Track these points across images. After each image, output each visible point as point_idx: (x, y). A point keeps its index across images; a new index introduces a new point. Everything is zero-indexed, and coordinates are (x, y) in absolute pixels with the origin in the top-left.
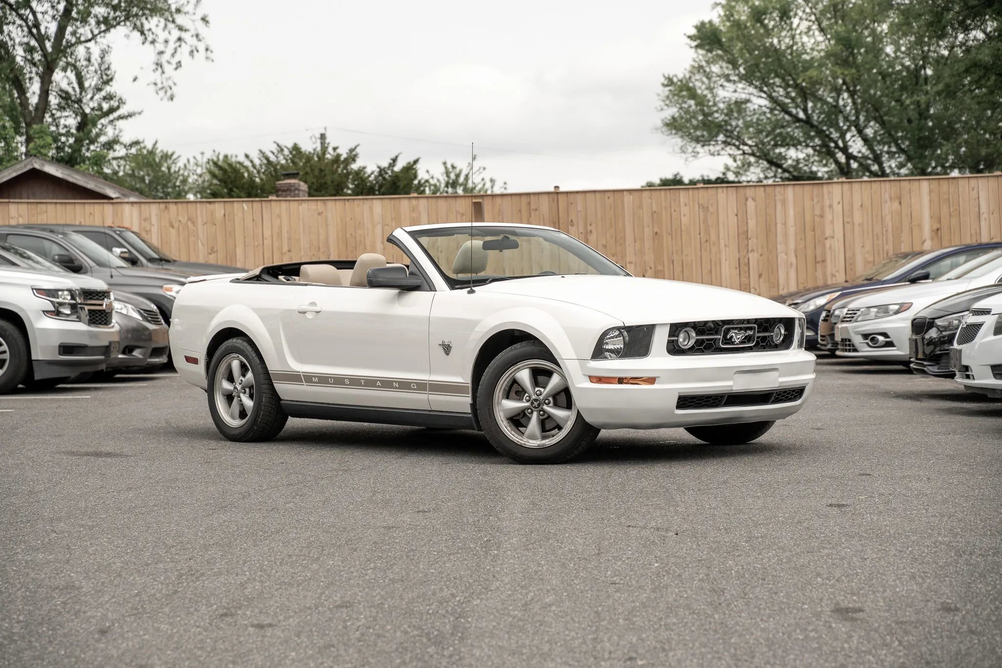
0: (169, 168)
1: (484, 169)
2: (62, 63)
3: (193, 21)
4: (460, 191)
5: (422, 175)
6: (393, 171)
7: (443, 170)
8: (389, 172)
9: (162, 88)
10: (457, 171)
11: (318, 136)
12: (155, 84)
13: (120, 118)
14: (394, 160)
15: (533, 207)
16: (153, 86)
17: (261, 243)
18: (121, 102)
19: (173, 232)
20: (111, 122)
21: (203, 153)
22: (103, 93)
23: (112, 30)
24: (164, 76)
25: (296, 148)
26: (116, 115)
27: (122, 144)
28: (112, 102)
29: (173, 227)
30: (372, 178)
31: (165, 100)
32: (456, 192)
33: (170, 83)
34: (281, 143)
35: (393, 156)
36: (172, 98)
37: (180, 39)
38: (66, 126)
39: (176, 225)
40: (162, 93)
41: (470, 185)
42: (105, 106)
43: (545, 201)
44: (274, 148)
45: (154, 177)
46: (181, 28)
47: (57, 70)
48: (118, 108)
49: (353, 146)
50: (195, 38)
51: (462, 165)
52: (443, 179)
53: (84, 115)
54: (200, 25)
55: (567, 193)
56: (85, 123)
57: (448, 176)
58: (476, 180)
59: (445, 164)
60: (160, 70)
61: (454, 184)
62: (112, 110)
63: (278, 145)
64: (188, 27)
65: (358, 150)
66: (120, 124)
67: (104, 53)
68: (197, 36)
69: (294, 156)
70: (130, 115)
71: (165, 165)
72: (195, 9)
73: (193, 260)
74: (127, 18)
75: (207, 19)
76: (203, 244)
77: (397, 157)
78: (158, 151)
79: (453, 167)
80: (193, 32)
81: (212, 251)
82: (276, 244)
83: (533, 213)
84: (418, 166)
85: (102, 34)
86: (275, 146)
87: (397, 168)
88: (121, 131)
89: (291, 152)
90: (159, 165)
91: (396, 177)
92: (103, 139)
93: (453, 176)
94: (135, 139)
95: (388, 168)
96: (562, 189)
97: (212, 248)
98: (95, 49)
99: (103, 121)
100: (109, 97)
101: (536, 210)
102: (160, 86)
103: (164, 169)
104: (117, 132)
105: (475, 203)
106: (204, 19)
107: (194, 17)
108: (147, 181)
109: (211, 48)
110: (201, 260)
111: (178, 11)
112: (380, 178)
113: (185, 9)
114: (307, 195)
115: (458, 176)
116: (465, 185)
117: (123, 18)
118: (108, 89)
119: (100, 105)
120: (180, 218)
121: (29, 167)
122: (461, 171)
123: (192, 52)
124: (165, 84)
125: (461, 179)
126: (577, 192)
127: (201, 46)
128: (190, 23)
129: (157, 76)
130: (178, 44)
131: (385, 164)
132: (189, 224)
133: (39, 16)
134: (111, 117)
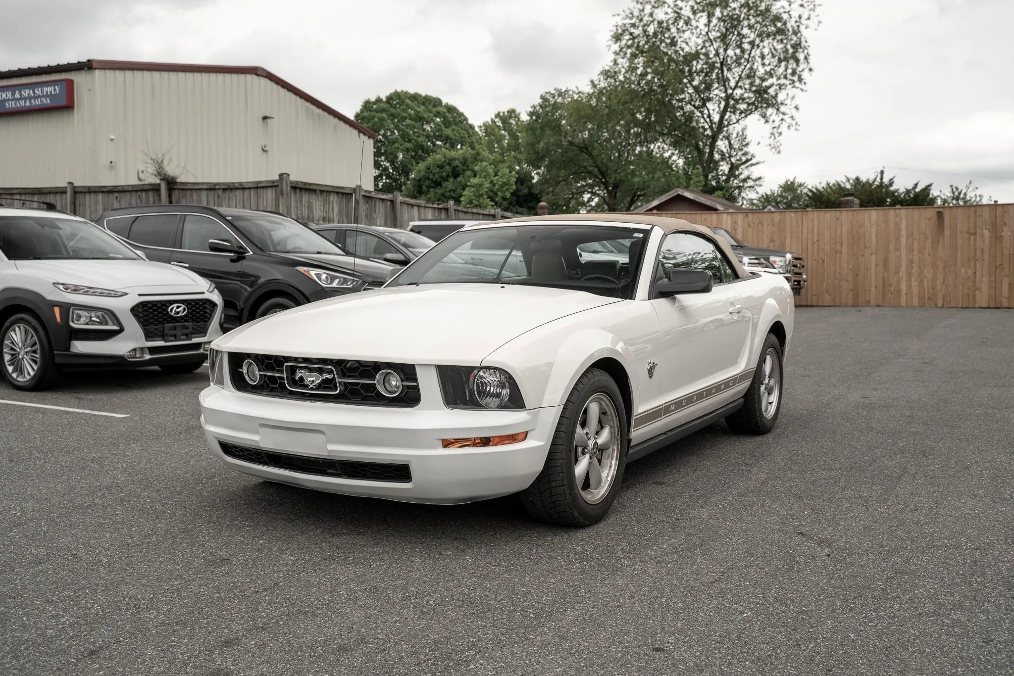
0: (801, 191)
1: (977, 188)
2: (721, 137)
3: (790, 109)
4: (961, 203)
5: (934, 192)
6: (915, 192)
7: (950, 190)
8: (913, 192)
9: (774, 147)
10: (960, 190)
11: (879, 171)
12: (770, 145)
13: (752, 165)
14: (916, 185)
15: (978, 214)
16: (769, 147)
17: (801, 236)
18: (753, 156)
19: (750, 229)
20: (747, 167)
21: (820, 183)
22: (743, 152)
23: (748, 117)
24: (775, 140)
25: (857, 179)
26: (749, 163)
27: (751, 179)
28: (747, 156)
29: (750, 226)
30: (902, 196)
31: (776, 153)
32: (958, 204)
33: (778, 144)
34: (849, 176)
35: (915, 183)
36: (779, 152)
37: (782, 120)
38: (722, 170)
39: (752, 225)
40: (774, 150)
41: (968, 198)
42: (744, 159)
43: (987, 210)
44: (844, 180)
45: (794, 196)
46: (784, 114)
47: (719, 140)
48: (751, 159)
49: (891, 177)
50: (790, 118)
51: (962, 187)
52: (950, 194)
53: (732, 164)
54: (794, 112)
55: (1003, 205)
56: (733, 168)
57: (953, 193)
58: (971, 195)
59: (951, 186)
60: (773, 137)
61: (957, 199)
62: (747, 161)
63: (847, 177)
64: (787, 113)
65: (894, 180)
66: (752, 168)
67: (744, 130)
68: (792, 117)
69: (856, 183)
70: (757, 163)
71: (800, 189)
72: (791, 102)
73: (761, 246)
74: (756, 109)
75: (798, 107)
76: (767, 237)
77: (918, 183)
78: (796, 182)
79: (957, 189)
80: (790, 115)
81: (772, 241)
82: (810, 237)
83: (978, 218)
84: (932, 188)
85: (743, 119)
86: (845, 178)
87: (918, 190)
88: (752, 172)
89: (854, 181)
90: (797, 190)
91: (917, 195)
92: (742, 177)
93: (956, 194)
94: (759, 176)
95: (912, 190)
96: (999, 203)
97: (772, 239)
98: (738, 127)
99: (742, 167)
100: (745, 154)
101: (980, 216)
102: (773, 146)
103: (799, 192)
104: (750, 173)
105: (938, 212)
106: (796, 108)
107: (790, 107)
108: (789, 199)
109: (799, 123)
110: (765, 247)
111: (782, 104)
112: (907, 196)
113: (786, 102)
114: (858, 206)
115: (960, 193)
116: (964, 199)
117: (753, 110)
118: (745, 149)
119: (740, 158)
120: (755, 222)
121: (676, 194)
122: (961, 191)
123: (789, 126)
124: (776, 145)
125: (962, 196)
126: (1010, 204)
127: (794, 123)
128: (789, 110)
129: (771, 141)
130: (781, 122)
131: (910, 187)
132: (760, 225)
133: (711, 112)
134: (747, 164)
